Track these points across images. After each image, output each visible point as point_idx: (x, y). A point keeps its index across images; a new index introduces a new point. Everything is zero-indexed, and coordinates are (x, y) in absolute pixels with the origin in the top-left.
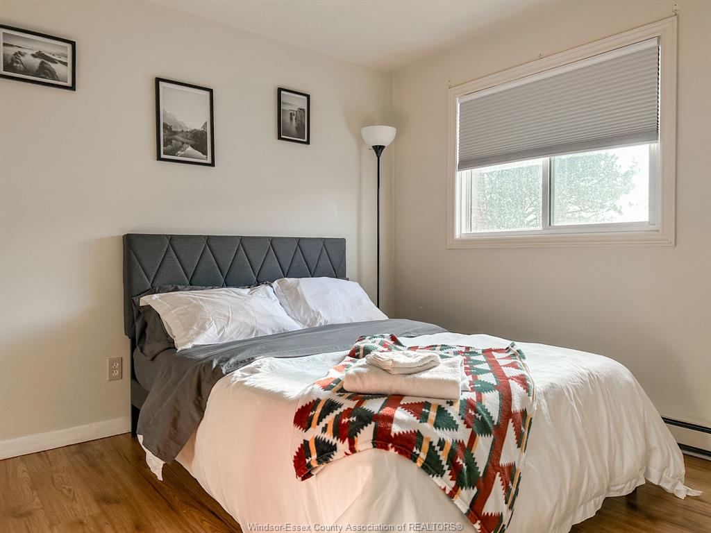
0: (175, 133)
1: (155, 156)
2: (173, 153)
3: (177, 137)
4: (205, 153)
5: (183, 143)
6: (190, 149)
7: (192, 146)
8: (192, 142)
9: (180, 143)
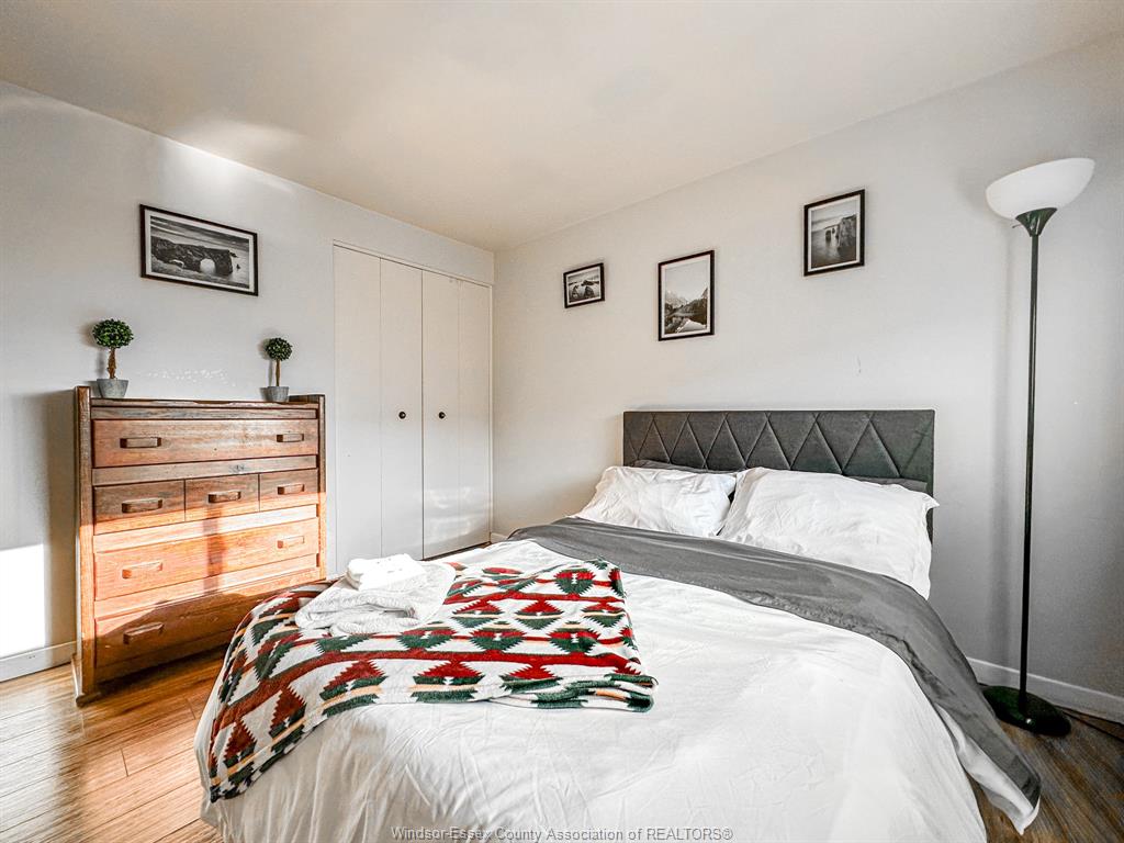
0: (675, 310)
1: (657, 338)
2: (673, 330)
3: (677, 313)
4: (704, 322)
5: (682, 318)
6: (689, 323)
7: (693, 319)
8: (691, 314)
9: (679, 319)
